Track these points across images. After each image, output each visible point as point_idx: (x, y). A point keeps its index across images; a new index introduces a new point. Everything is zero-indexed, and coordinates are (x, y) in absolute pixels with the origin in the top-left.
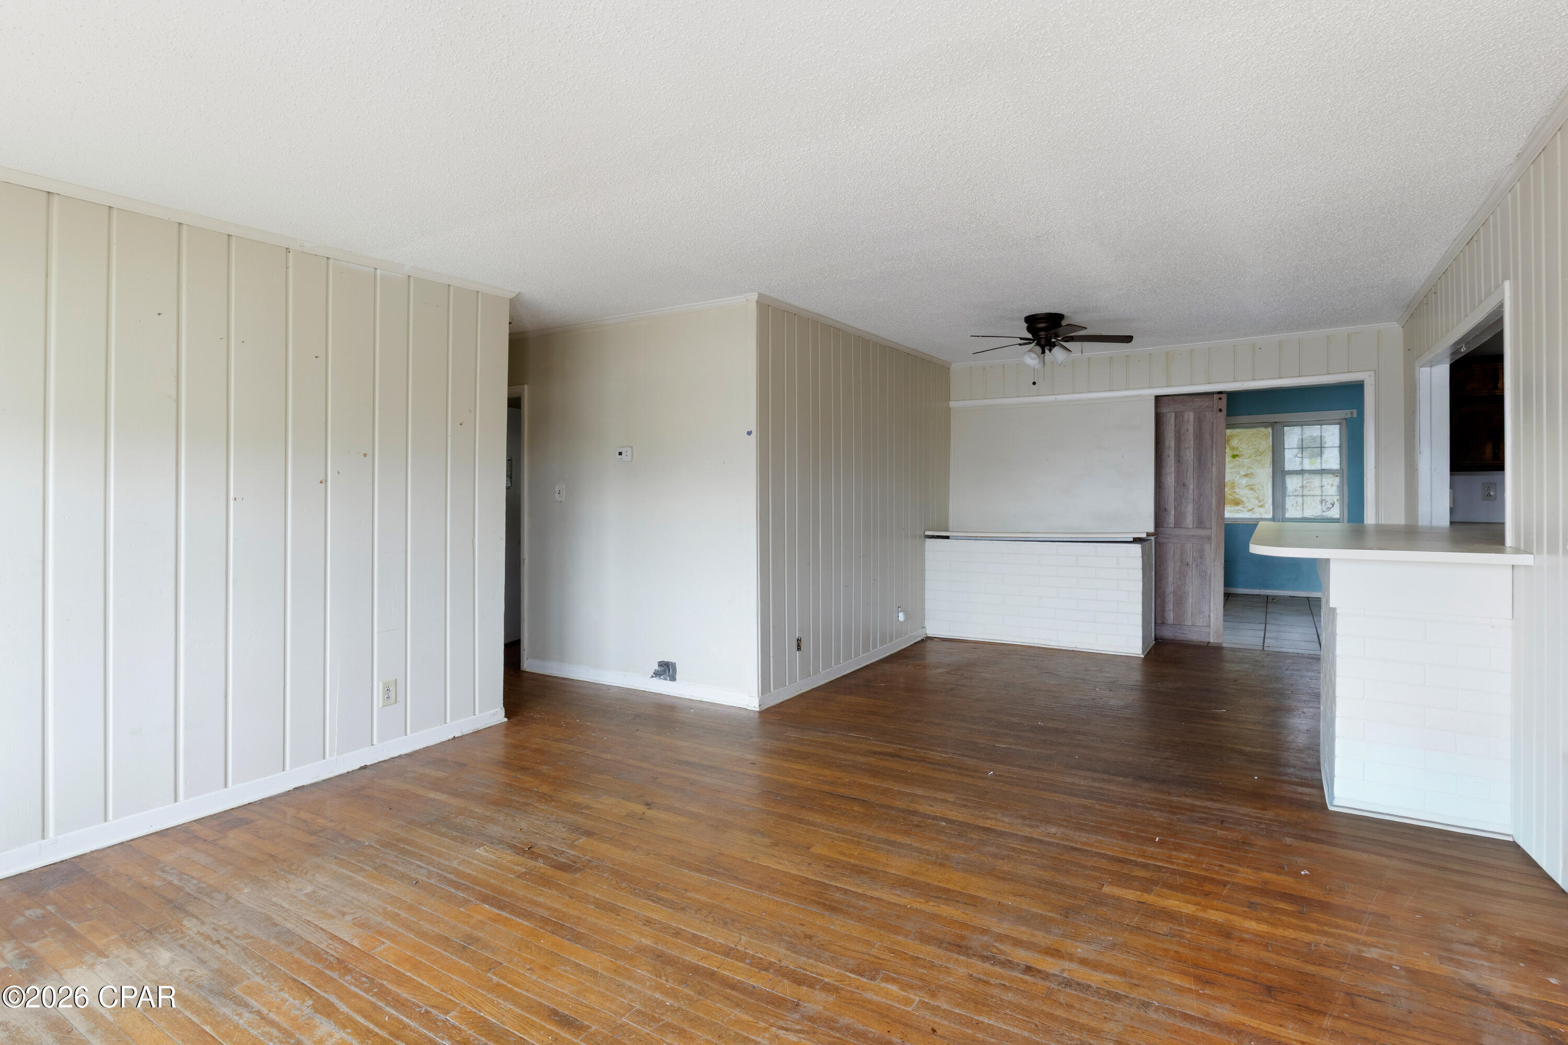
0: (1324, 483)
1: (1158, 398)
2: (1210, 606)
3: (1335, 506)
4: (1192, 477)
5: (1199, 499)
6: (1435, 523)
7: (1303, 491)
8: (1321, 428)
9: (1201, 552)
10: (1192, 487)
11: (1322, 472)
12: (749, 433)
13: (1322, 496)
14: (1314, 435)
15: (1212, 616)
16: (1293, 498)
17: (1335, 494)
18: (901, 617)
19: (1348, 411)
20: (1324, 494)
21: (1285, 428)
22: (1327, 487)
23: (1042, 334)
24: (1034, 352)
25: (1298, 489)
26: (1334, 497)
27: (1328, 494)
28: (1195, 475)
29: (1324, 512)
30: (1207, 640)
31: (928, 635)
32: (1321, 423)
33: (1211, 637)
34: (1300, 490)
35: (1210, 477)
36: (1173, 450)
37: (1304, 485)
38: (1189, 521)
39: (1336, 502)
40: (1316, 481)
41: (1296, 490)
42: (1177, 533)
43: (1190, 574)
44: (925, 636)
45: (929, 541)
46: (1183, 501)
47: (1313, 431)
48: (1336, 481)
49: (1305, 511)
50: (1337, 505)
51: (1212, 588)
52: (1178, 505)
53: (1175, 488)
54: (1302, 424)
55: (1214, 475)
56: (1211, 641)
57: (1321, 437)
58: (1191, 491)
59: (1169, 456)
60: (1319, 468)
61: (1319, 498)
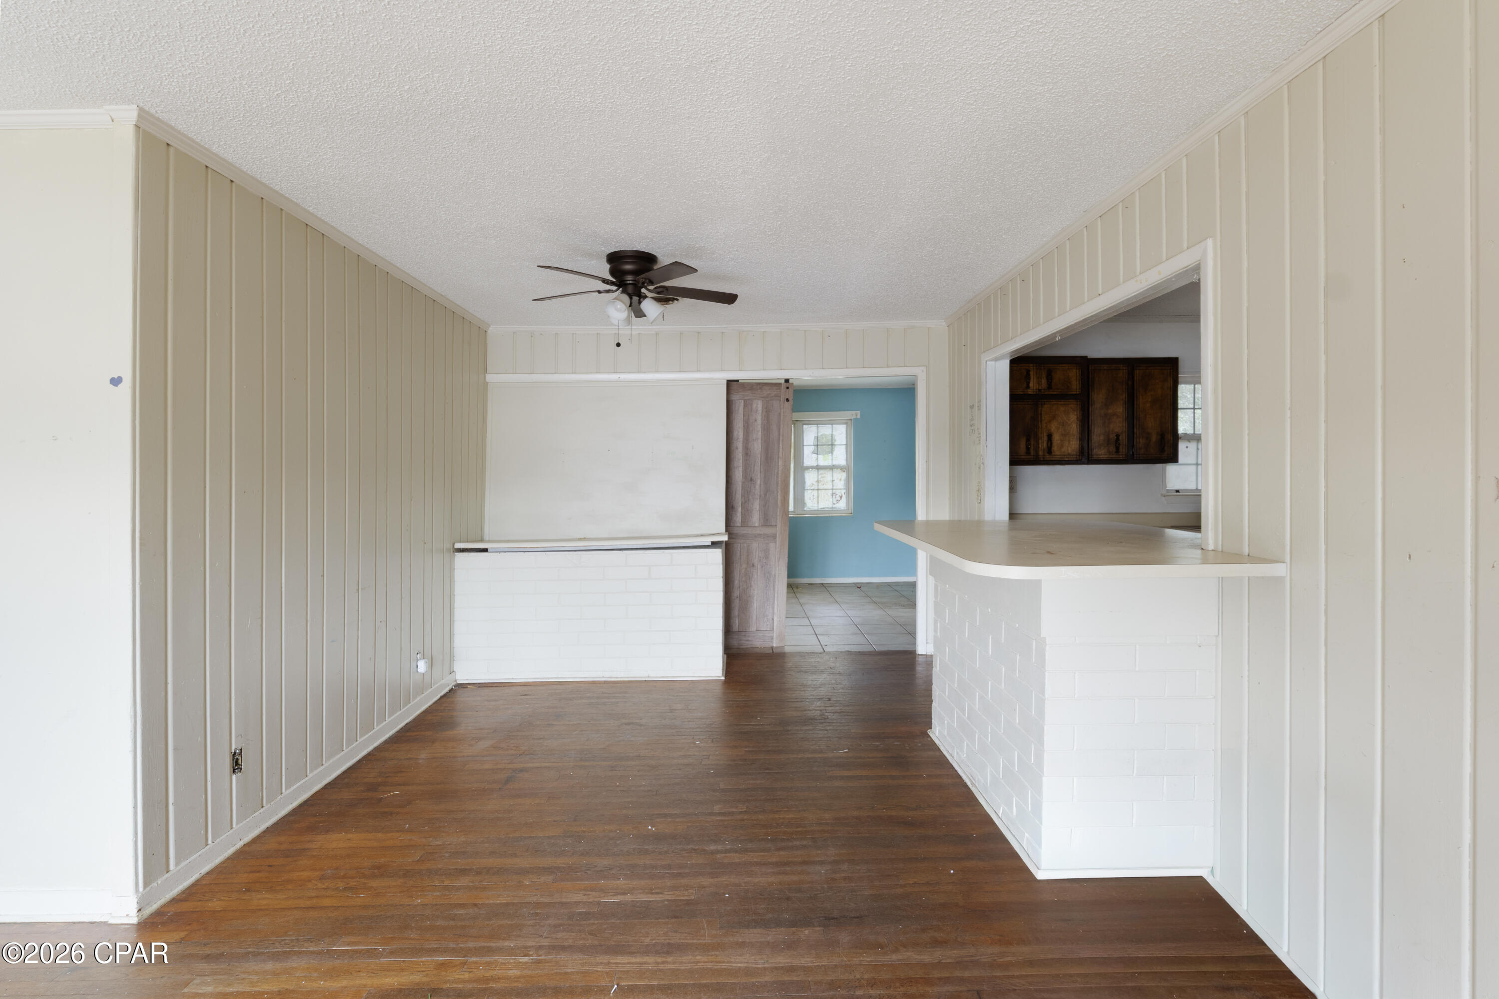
0: (835, 478)
1: (730, 384)
2: (773, 608)
3: (842, 499)
4: (759, 471)
5: (766, 495)
6: (997, 518)
7: (818, 486)
8: (832, 427)
9: (766, 552)
10: (758, 482)
11: (832, 468)
12: (116, 381)
13: (832, 489)
14: (827, 433)
15: (775, 619)
16: (810, 491)
17: (842, 488)
18: (422, 666)
19: (854, 412)
20: (834, 488)
21: (804, 426)
22: (837, 481)
23: (629, 279)
24: (621, 301)
25: (814, 483)
26: (842, 490)
27: (837, 488)
28: (762, 470)
29: (834, 504)
30: (771, 645)
31: (459, 682)
32: (832, 422)
33: (774, 642)
34: (816, 484)
35: (776, 471)
36: (741, 442)
37: (819, 479)
38: (756, 519)
39: (843, 495)
40: (828, 475)
41: (813, 484)
42: (744, 532)
43: (756, 577)
44: (455, 683)
45: (459, 556)
46: (750, 497)
47: (826, 430)
48: (844, 475)
49: (819, 504)
50: (844, 499)
51: (776, 590)
52: (745, 502)
53: (743, 483)
54: (817, 423)
55: (780, 468)
56: (775, 646)
57: (832, 435)
58: (757, 487)
59: (737, 448)
60: (830, 464)
61: (830, 492)
